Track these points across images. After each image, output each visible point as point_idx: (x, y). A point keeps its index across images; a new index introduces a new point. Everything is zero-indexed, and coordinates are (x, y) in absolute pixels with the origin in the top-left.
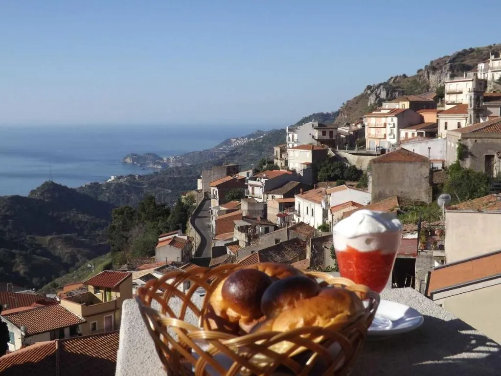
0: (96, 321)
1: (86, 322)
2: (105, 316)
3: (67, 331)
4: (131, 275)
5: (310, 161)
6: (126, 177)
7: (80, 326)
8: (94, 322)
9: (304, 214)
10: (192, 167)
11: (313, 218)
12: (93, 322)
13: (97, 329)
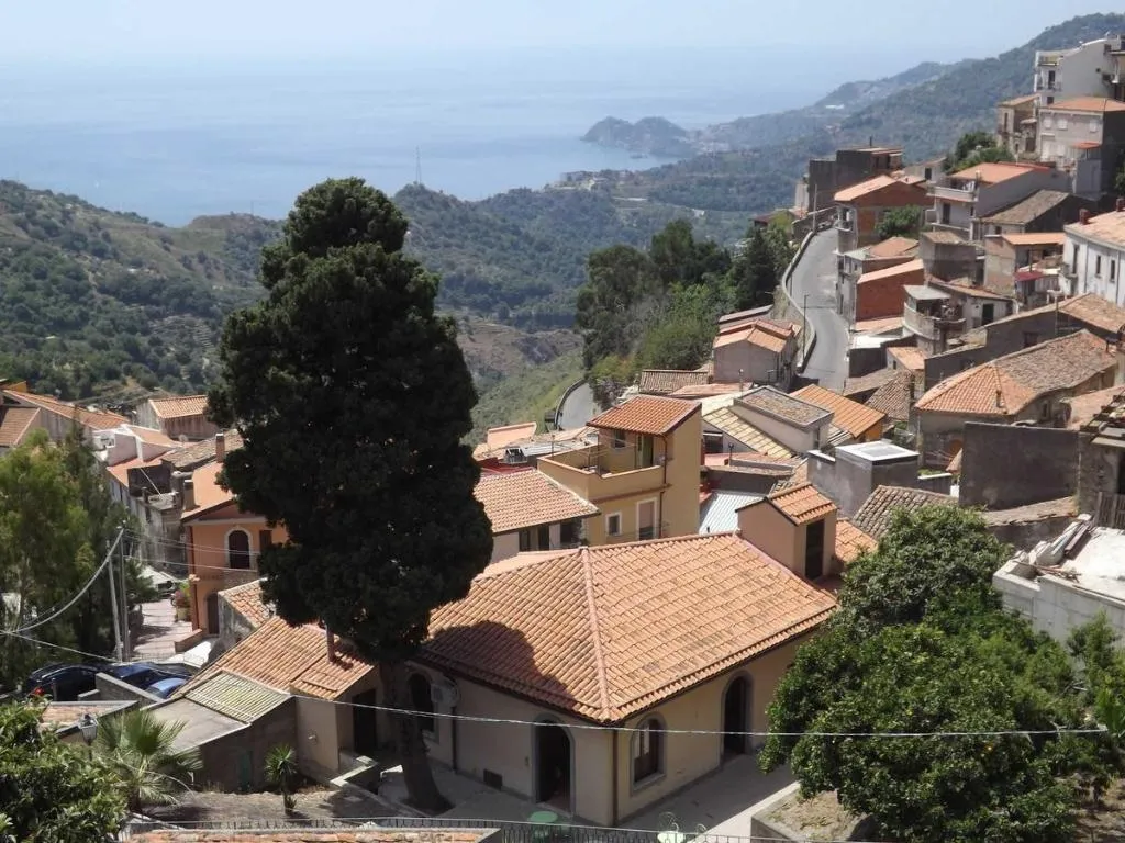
0: (619, 513)
1: (598, 514)
2: (638, 503)
3: (555, 534)
4: (699, 407)
5: (1097, 139)
6: (597, 175)
7: (583, 520)
8: (616, 514)
9: (1089, 275)
10: (756, 155)
11: (1112, 288)
12: (612, 515)
13: (620, 532)
